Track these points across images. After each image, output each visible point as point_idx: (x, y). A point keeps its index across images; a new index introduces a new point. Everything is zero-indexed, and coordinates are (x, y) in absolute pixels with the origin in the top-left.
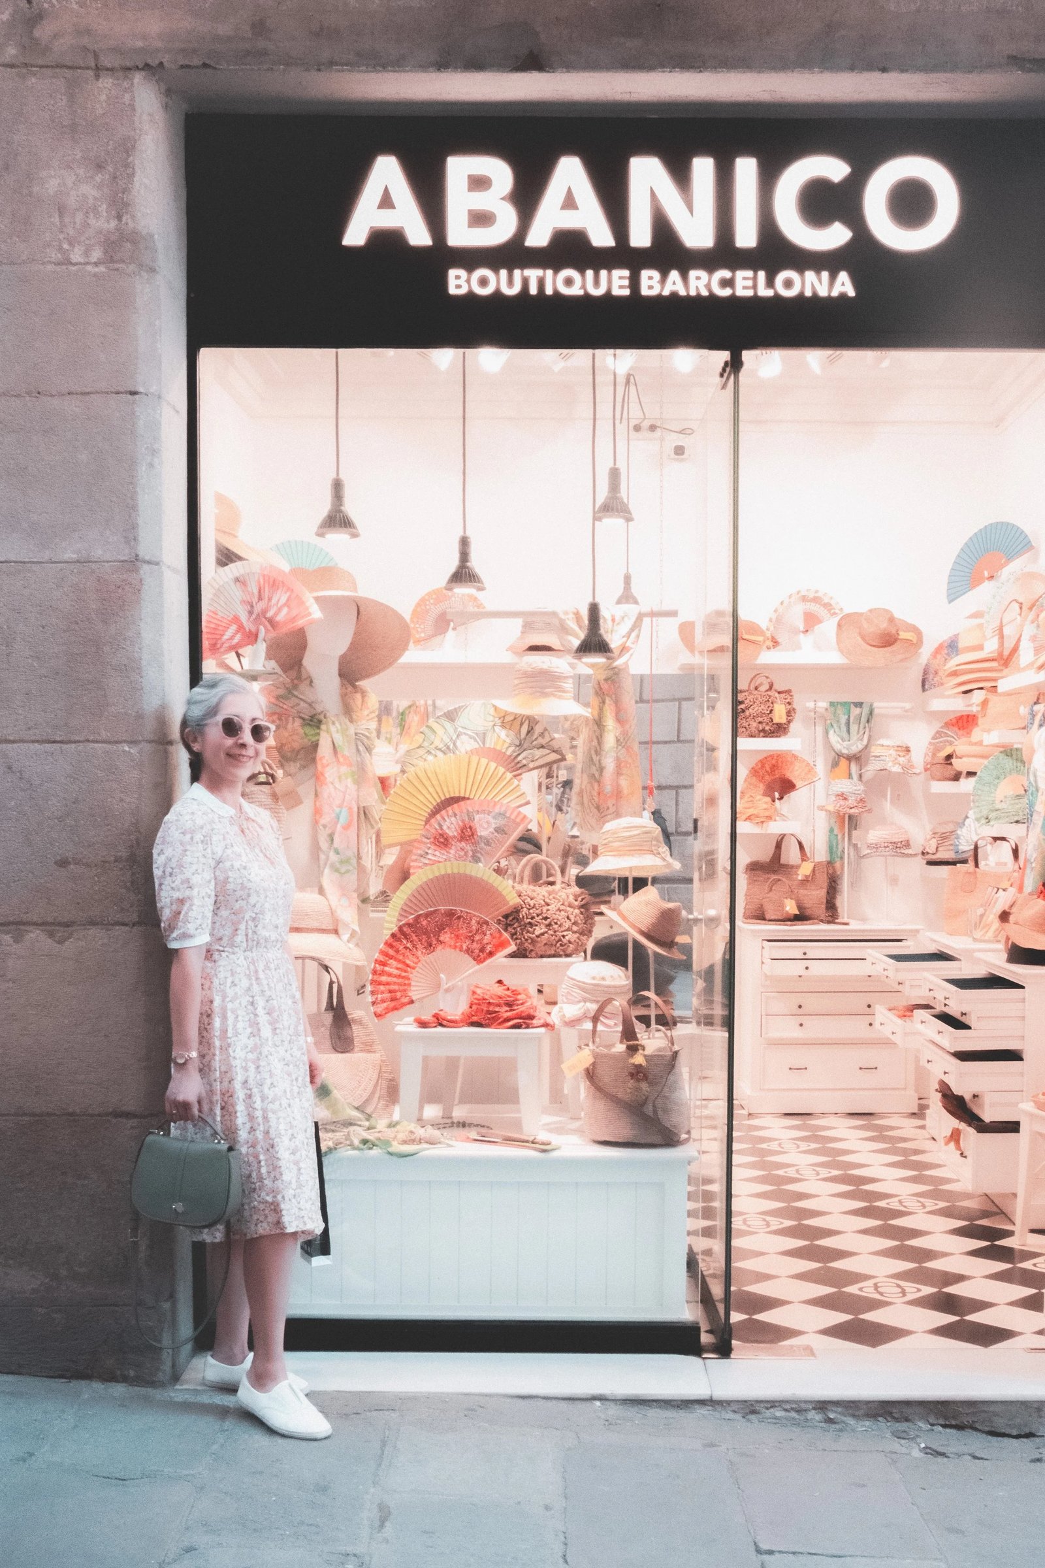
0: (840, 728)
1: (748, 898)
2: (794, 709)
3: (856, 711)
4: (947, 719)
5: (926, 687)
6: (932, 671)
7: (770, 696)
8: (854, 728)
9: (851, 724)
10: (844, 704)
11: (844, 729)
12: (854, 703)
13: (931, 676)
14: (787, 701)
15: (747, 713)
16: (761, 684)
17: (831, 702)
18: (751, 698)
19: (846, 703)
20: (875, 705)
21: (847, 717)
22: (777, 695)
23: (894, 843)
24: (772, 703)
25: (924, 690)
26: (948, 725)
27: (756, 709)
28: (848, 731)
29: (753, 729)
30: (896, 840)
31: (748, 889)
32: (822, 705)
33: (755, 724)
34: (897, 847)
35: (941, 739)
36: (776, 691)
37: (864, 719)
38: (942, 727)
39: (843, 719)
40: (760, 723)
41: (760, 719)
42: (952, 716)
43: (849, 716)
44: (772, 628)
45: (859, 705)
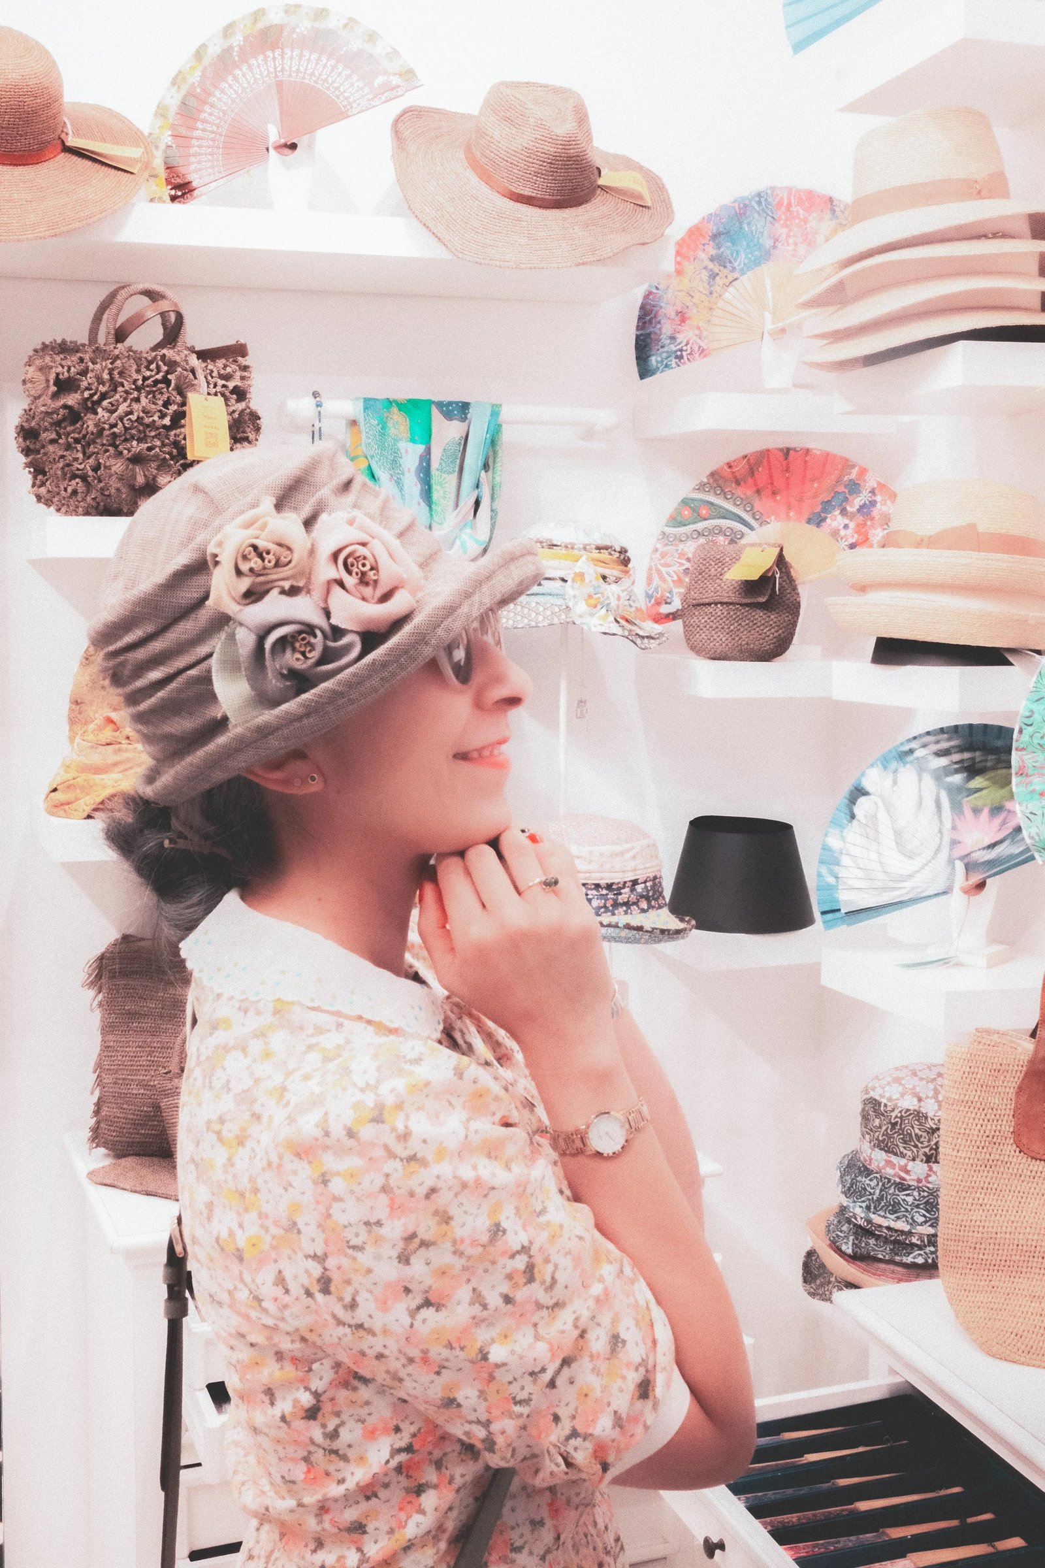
0: (399, 483)
1: (108, 1079)
2: (255, 417)
3: (447, 432)
4: (717, 462)
5: (653, 360)
6: (667, 310)
7: (172, 365)
8: (443, 485)
9: (434, 472)
10: (410, 407)
11: (413, 486)
12: (439, 405)
13: (666, 329)
14: (231, 385)
15: (90, 423)
16: (137, 321)
17: (366, 400)
18: (101, 368)
19: (415, 403)
20: (507, 413)
21: (421, 448)
22: (194, 361)
23: (609, 887)
24: (180, 391)
25: (645, 371)
26: (719, 480)
27: (123, 408)
28: (427, 494)
29: (114, 484)
30: (617, 878)
31: (105, 1047)
32: (341, 407)
33: (118, 466)
34: (616, 905)
35: (700, 526)
36: (192, 350)
37: (473, 459)
38: (701, 487)
39: (411, 455)
40: (137, 459)
41: (137, 447)
42: (732, 454)
43: (428, 450)
44: (166, 139)
45: (460, 410)
